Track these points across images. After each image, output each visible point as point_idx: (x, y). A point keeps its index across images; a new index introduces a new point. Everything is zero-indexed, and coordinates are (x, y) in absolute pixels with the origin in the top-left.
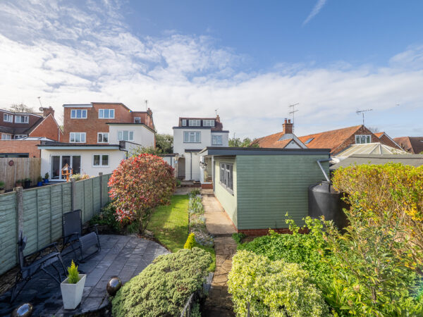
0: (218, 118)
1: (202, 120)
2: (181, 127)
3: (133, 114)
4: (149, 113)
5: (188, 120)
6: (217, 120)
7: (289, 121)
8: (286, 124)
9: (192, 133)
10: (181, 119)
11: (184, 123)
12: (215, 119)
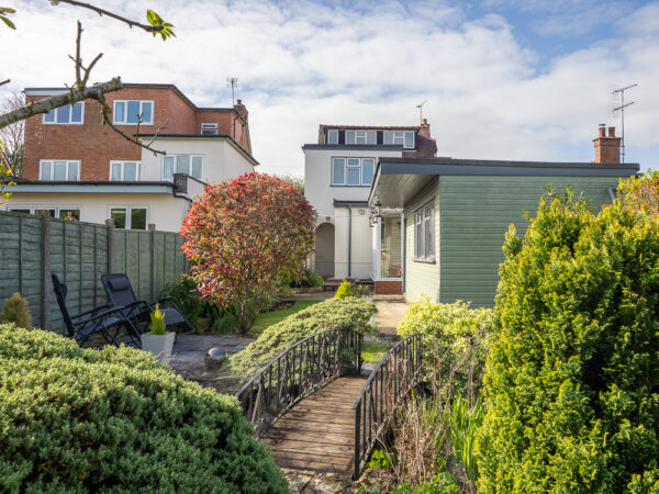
0: (425, 126)
1: (380, 132)
2: (323, 145)
3: (198, 113)
4: (239, 112)
5: (342, 131)
6: (422, 133)
7: (612, 130)
8: (603, 140)
9: (354, 161)
10: (325, 129)
11: (334, 138)
12: (417, 130)
